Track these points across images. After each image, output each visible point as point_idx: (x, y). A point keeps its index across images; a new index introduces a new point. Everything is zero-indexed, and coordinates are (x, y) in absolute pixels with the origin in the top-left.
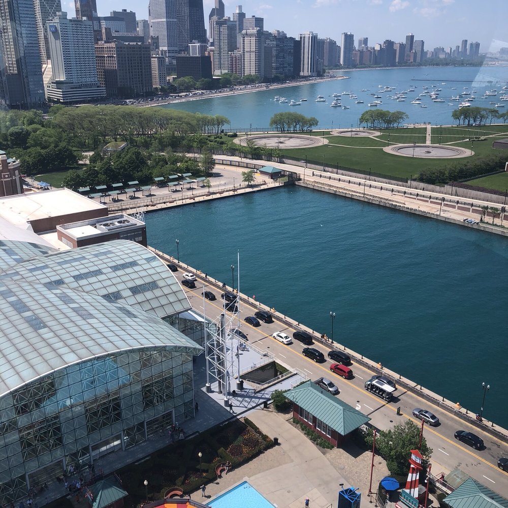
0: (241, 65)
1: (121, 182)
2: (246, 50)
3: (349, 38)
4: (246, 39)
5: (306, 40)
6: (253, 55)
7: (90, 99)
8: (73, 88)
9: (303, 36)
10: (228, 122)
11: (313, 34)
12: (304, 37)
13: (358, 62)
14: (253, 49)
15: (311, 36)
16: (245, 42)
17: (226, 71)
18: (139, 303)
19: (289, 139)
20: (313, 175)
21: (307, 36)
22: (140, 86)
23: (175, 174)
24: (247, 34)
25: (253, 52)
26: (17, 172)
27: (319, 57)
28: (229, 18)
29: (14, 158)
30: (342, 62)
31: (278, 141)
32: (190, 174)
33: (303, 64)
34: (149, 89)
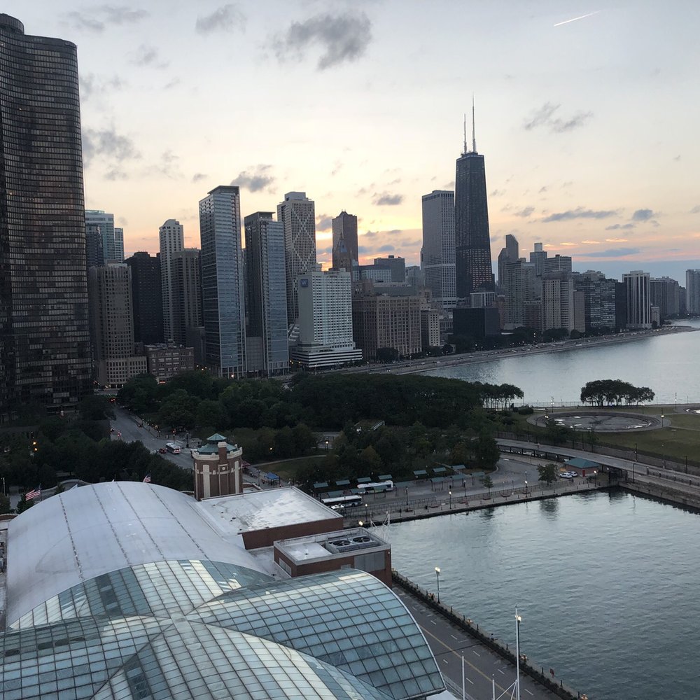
0: (541, 316)
1: (368, 476)
2: (547, 297)
3: (697, 278)
4: (547, 283)
5: (634, 282)
6: (557, 304)
7: (342, 363)
8: (322, 351)
10: (520, 394)
11: (642, 274)
12: (630, 278)
14: (558, 296)
15: (640, 276)
16: (547, 288)
17: (521, 325)
18: (368, 673)
19: (610, 419)
20: (648, 473)
21: (634, 277)
22: (405, 347)
23: (442, 466)
24: (548, 278)
25: (557, 300)
26: (237, 463)
28: (525, 259)
29: (236, 445)
30: (688, 308)
31: (593, 421)
32: (463, 467)
33: (631, 313)
34: (416, 350)
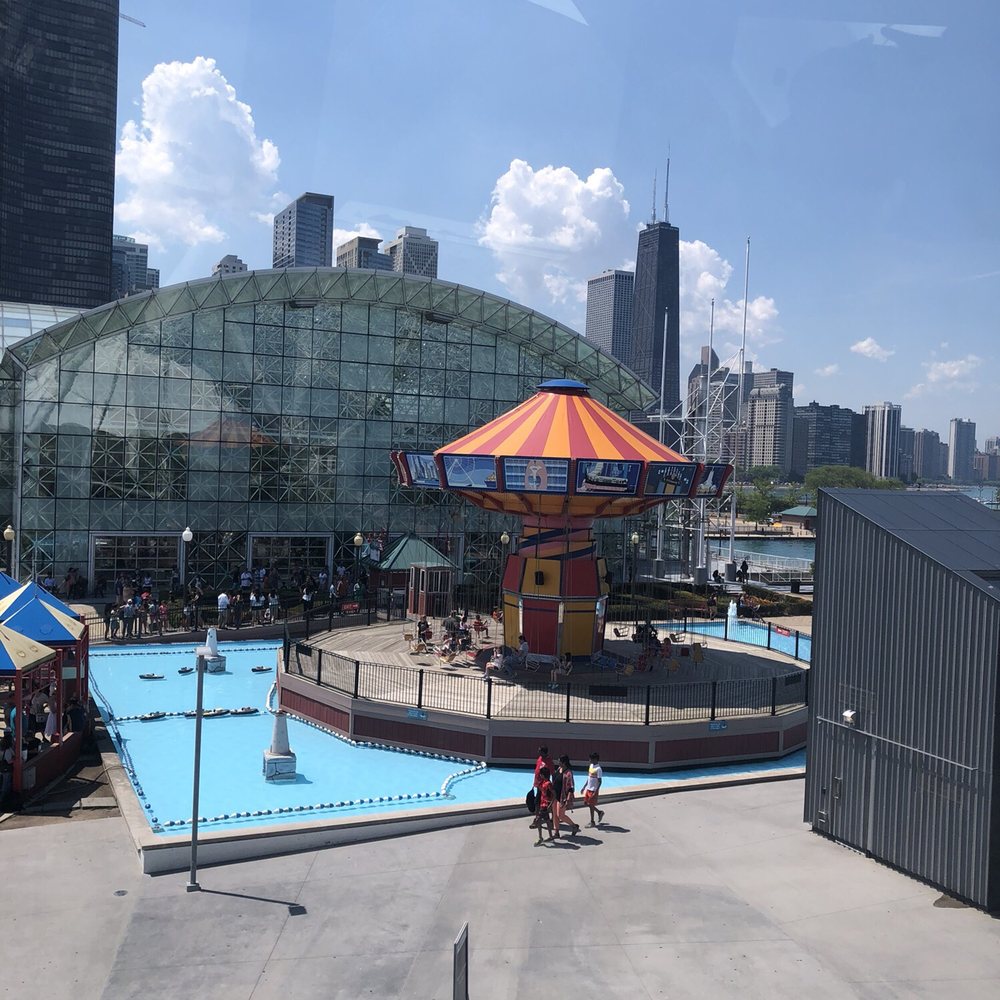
0: (745, 450)
2: (756, 423)
3: (965, 431)
4: (757, 403)
5: (878, 417)
6: (770, 434)
9: (871, 409)
11: (891, 405)
12: (874, 412)
13: (986, 475)
14: (771, 420)
15: (887, 409)
16: (756, 410)
21: (879, 410)
24: (759, 395)
25: (771, 426)
27: (904, 449)
30: (951, 473)
33: (871, 461)
